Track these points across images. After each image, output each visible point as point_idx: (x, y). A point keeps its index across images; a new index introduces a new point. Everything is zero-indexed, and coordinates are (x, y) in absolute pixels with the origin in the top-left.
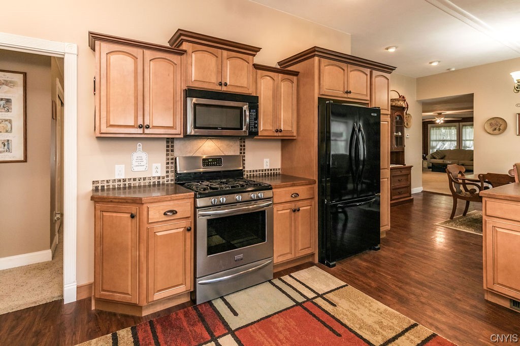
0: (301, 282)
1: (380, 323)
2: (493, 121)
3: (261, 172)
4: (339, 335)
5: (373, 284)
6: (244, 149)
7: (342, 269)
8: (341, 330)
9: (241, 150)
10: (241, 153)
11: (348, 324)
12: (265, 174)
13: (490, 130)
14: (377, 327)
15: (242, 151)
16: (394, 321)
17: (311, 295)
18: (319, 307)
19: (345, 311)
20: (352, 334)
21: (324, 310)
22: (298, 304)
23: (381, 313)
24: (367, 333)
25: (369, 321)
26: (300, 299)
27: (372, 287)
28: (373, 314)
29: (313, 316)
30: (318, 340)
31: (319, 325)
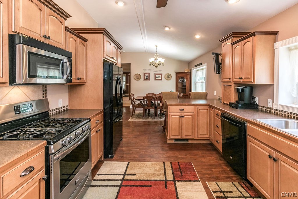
0: (108, 175)
1: (156, 170)
2: (137, 75)
3: (57, 110)
4: (151, 186)
5: (137, 156)
6: (46, 94)
7: (118, 156)
8: (149, 184)
9: (43, 94)
10: (43, 97)
11: (148, 179)
12: (60, 111)
13: (136, 79)
14: (156, 172)
15: (45, 95)
16: (158, 166)
17: (121, 177)
18: (130, 180)
19: (141, 174)
20: (154, 182)
21: (133, 180)
22: (120, 186)
23: (152, 166)
24: (157, 177)
25: (152, 172)
26: (119, 183)
27: (137, 157)
28: (150, 168)
29: (133, 186)
30: (147, 195)
31: (140, 188)
